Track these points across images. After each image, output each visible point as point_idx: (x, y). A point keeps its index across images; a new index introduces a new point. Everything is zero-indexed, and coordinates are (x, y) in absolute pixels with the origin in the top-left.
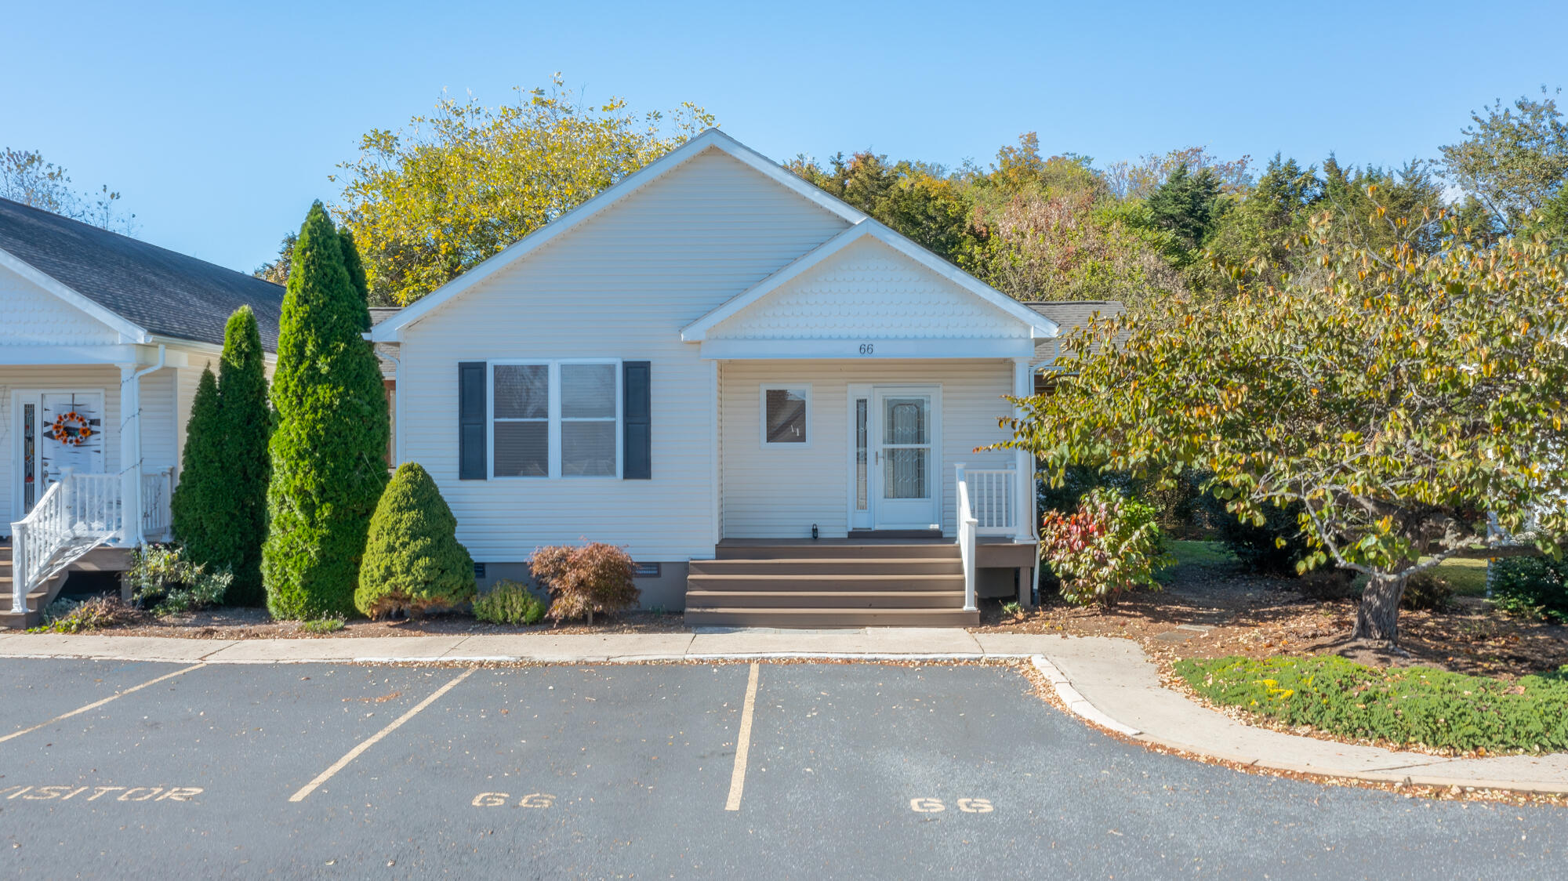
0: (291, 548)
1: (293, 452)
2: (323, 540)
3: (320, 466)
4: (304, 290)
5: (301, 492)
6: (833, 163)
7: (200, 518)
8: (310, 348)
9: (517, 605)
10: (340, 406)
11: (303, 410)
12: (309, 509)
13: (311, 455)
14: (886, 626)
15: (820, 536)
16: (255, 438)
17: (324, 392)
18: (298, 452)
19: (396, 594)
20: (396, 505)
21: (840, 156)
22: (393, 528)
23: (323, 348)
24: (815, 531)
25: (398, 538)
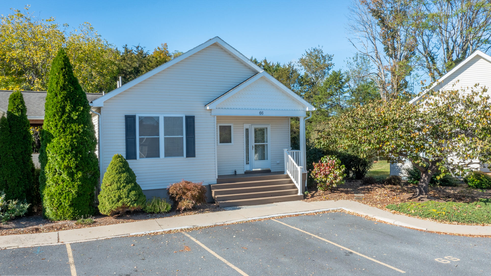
0: (62, 191)
1: (62, 151)
2: (79, 186)
3: (76, 156)
4: (63, 85)
5: (68, 167)
8: (68, 108)
10: (82, 132)
11: (66, 134)
12: (71, 175)
13: (71, 152)
15: (237, 173)
17: (74, 127)
18: (66, 152)
20: (117, 171)
22: (118, 180)
23: (74, 109)
24: (235, 172)
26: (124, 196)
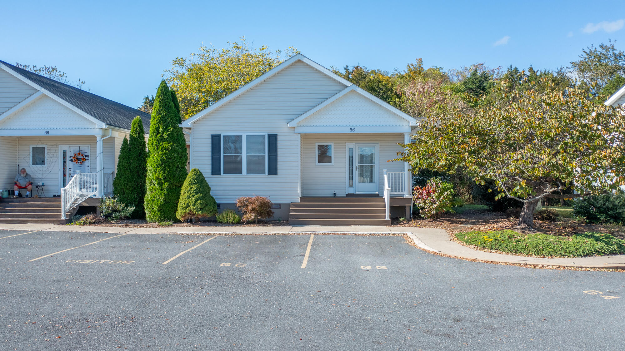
0: (154, 198)
1: (155, 165)
2: (165, 195)
3: (164, 170)
4: (159, 110)
5: (158, 178)
6: (344, 69)
7: (123, 188)
8: (161, 130)
9: (232, 217)
10: (171, 149)
11: (158, 150)
12: (160, 184)
13: (161, 166)
14: (358, 225)
15: (336, 196)
16: (142, 161)
17: (166, 145)
18: (157, 165)
19: (190, 213)
20: (190, 182)
21: (347, 67)
22: (189, 190)
23: (165, 129)
24: (335, 194)
25: (191, 194)
26: (191, 204)
